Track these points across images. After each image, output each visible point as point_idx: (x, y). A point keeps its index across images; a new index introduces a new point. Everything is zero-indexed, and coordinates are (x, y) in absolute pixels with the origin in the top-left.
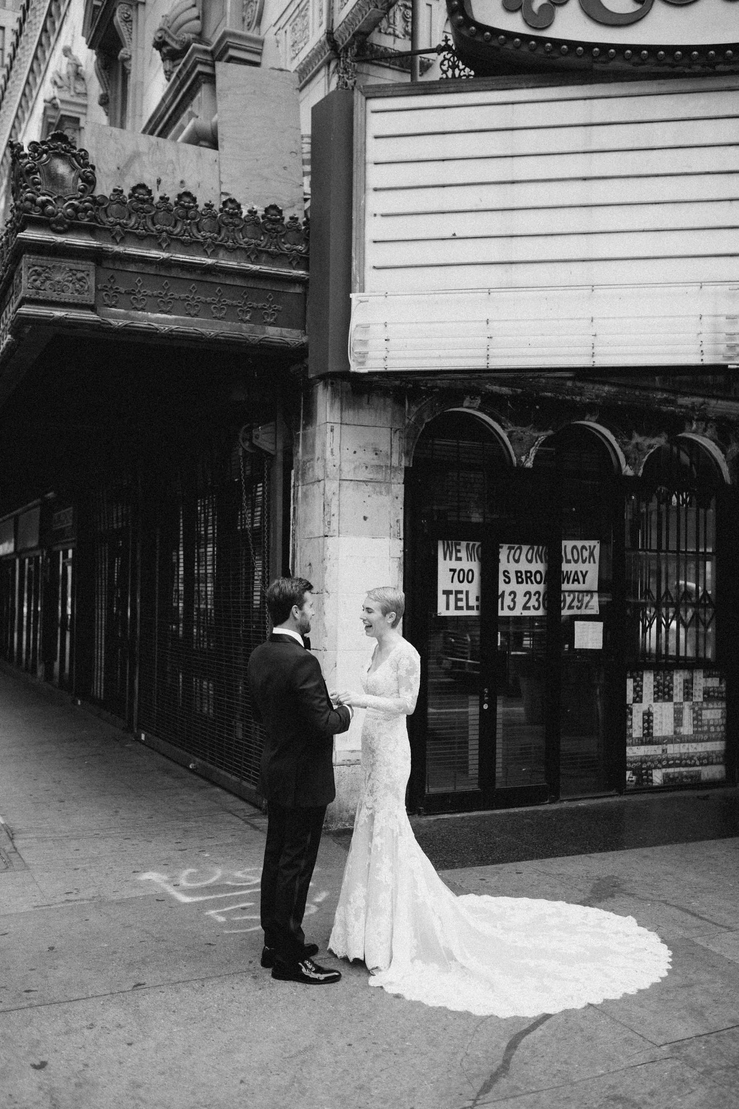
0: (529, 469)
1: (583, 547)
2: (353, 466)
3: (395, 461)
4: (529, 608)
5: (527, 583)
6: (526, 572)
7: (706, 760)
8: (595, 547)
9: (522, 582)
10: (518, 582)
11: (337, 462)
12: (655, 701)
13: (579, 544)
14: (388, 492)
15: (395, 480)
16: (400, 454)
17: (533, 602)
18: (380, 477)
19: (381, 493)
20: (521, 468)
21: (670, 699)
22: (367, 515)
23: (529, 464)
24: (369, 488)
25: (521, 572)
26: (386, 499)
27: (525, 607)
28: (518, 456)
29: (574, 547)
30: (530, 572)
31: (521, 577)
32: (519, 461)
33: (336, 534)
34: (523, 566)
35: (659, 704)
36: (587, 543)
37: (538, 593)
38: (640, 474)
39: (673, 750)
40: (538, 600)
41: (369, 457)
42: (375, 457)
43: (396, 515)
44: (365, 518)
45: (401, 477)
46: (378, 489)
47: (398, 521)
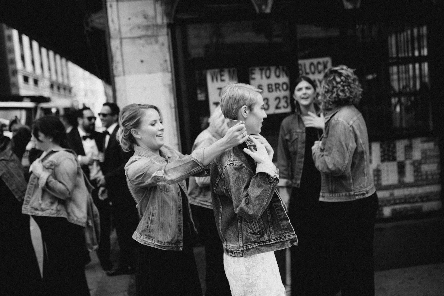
0: (268, 14)
1: (319, 63)
2: (128, 28)
3: (159, 21)
4: (280, 108)
5: (276, 91)
6: (276, 84)
7: (426, 198)
8: (327, 62)
9: (272, 91)
10: (269, 91)
11: (117, 27)
12: (382, 161)
13: (315, 61)
14: (157, 42)
15: (160, 34)
16: (162, 16)
17: (283, 103)
18: (149, 33)
19: (151, 43)
20: (262, 14)
21: (394, 159)
22: (143, 59)
23: (268, 11)
24: (142, 41)
25: (271, 85)
26: (156, 47)
27: (277, 108)
28: (260, 6)
29: (312, 64)
30: (279, 84)
31: (272, 88)
32: (261, 9)
33: (122, 73)
34: (273, 80)
35: (385, 164)
36: (321, 60)
37: (285, 97)
38: (358, 6)
39: (398, 193)
40: (286, 102)
41: (140, 21)
42: (145, 20)
43: (164, 56)
44: (142, 61)
45: (164, 31)
46: (149, 41)
47: (166, 61)
